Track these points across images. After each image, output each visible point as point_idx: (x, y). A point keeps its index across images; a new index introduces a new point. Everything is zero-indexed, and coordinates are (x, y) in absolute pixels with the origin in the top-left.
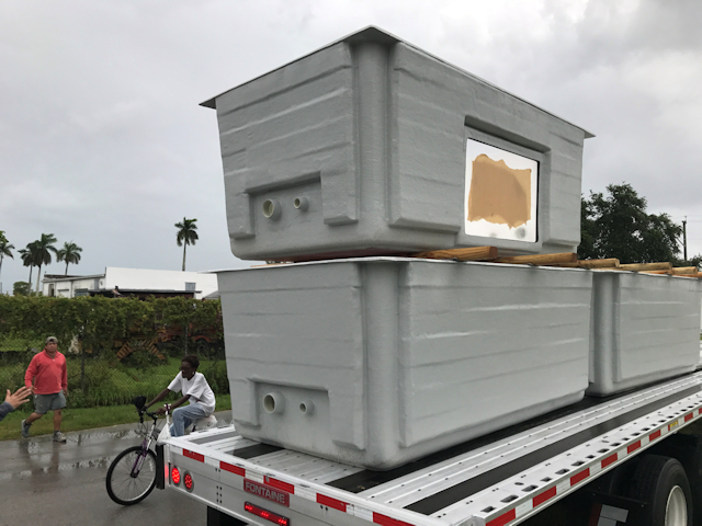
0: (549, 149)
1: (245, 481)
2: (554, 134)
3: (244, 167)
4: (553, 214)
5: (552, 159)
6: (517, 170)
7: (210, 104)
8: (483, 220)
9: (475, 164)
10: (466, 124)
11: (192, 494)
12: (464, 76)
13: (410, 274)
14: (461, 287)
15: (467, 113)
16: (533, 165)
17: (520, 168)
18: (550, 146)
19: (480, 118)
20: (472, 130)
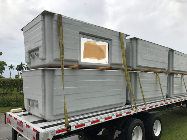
0: (112, 40)
1: (17, 121)
2: (114, 35)
3: (27, 45)
4: (113, 57)
5: (113, 42)
6: (101, 45)
7: (22, 30)
8: (88, 58)
9: (85, 44)
10: (80, 34)
11: (11, 125)
12: (78, 22)
13: (56, 72)
14: (75, 75)
15: (80, 31)
16: (107, 44)
17: (102, 45)
18: (112, 39)
19: (85, 32)
20: (83, 35)
